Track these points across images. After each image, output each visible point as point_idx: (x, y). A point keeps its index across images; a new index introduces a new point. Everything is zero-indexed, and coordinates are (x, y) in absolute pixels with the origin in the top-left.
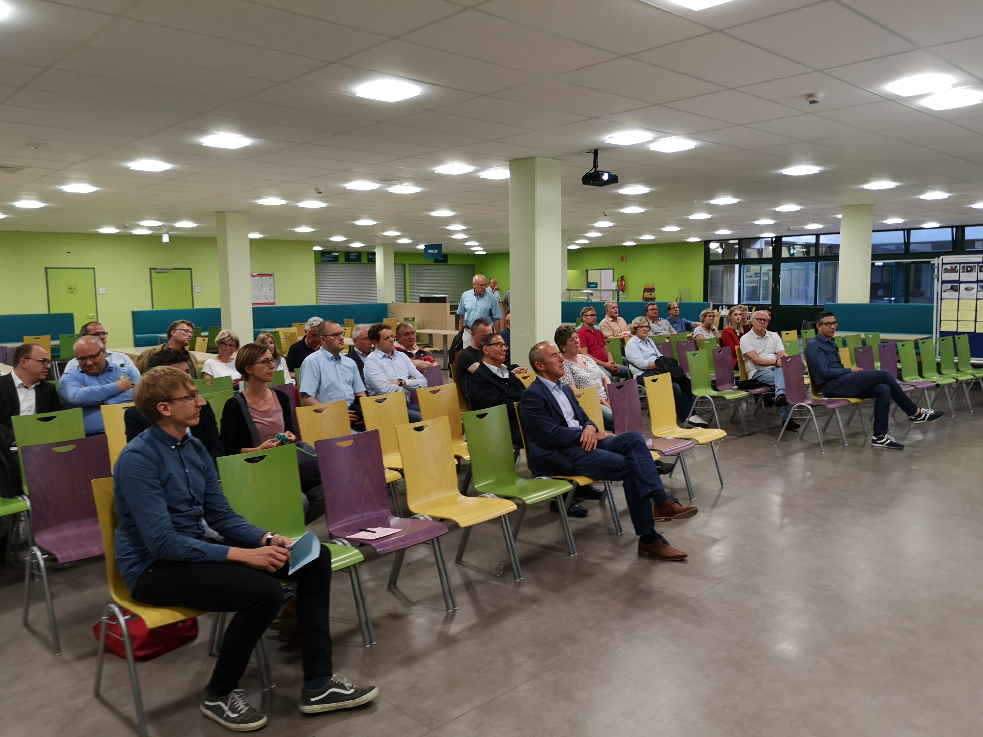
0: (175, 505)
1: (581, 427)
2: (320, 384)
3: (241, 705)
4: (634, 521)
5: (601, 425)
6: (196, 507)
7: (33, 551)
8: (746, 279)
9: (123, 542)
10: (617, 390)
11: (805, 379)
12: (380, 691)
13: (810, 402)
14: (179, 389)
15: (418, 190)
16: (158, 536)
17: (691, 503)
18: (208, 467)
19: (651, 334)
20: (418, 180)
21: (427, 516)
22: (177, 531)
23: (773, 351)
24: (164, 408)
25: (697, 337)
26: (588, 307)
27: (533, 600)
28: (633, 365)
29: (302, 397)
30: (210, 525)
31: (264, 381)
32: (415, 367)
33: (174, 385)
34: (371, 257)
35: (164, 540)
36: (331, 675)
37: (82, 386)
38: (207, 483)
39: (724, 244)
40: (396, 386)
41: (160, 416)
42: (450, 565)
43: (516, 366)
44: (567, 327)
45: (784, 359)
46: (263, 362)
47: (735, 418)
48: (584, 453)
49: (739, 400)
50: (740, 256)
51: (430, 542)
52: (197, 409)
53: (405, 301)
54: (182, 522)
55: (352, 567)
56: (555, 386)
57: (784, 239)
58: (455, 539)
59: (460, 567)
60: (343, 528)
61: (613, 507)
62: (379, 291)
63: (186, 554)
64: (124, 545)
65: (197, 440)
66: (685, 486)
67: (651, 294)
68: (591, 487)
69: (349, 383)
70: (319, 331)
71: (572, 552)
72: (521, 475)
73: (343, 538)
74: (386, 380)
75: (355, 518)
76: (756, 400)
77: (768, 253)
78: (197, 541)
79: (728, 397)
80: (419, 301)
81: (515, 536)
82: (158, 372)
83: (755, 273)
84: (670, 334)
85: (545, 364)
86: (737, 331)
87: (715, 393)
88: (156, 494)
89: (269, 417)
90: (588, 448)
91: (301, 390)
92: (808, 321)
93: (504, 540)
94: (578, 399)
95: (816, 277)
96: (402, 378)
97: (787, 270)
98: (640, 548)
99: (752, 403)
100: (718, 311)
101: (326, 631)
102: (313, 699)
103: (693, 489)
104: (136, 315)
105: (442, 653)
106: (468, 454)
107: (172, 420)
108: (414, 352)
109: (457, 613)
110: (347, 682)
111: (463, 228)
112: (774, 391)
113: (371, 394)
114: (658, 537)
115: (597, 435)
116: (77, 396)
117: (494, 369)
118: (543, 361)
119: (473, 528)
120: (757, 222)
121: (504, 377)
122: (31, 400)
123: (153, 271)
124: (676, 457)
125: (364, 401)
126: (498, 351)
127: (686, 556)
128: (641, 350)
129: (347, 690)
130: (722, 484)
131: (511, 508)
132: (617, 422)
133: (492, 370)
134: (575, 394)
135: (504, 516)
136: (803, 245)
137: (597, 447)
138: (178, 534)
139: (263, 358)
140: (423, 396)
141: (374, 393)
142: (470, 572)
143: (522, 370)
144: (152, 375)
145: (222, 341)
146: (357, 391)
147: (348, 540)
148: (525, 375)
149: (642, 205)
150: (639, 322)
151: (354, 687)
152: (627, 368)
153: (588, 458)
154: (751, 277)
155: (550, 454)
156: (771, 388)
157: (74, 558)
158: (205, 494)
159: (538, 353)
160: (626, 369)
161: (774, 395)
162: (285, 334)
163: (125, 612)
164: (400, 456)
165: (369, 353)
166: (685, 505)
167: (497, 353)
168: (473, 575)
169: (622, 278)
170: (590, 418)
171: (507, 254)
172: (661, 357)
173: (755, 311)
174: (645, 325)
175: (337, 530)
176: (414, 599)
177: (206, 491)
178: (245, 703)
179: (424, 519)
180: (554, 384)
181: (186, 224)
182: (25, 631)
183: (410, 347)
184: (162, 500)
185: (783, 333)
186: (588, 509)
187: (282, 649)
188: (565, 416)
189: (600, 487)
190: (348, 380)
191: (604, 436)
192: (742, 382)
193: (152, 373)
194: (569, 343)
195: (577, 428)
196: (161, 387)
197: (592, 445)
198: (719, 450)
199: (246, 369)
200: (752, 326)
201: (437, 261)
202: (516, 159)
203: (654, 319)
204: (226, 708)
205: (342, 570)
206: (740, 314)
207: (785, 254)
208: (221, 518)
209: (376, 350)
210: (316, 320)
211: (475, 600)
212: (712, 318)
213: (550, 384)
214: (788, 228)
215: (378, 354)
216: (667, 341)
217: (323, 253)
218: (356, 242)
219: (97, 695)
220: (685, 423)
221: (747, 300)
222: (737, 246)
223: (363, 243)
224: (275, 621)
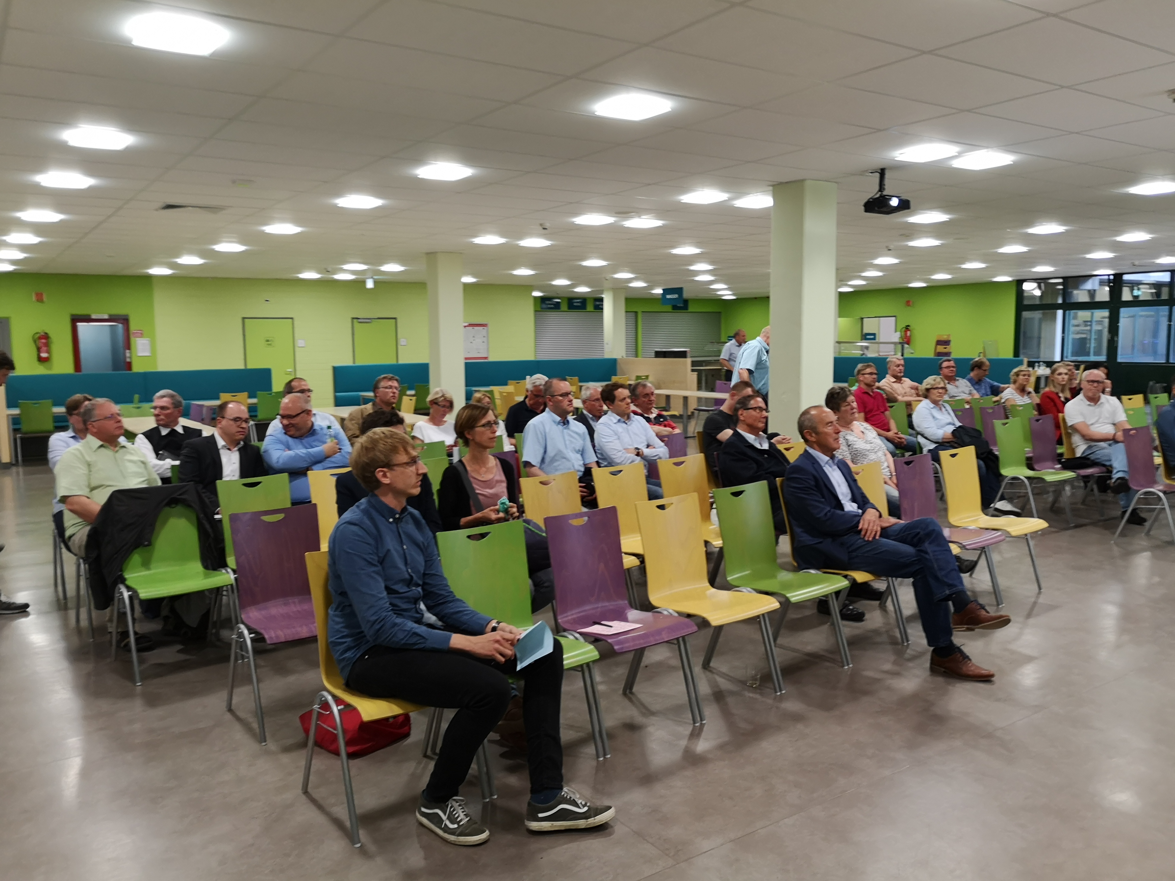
0: (393, 585)
1: (860, 511)
2: (545, 452)
3: (461, 815)
4: (926, 630)
5: (884, 509)
6: (414, 588)
7: (239, 629)
8: (1072, 329)
9: (338, 623)
10: (905, 466)
11: (1155, 458)
12: (616, 812)
13: (1161, 488)
14: (398, 453)
15: (659, 223)
16: (376, 618)
17: (998, 610)
18: (428, 543)
19: (946, 398)
20: (659, 212)
21: (671, 611)
22: (395, 614)
23: (1111, 421)
24: (383, 474)
25: (1007, 402)
26: (866, 364)
27: (797, 718)
28: (923, 435)
29: (525, 466)
30: (429, 609)
31: (485, 448)
32: (654, 434)
33: (394, 450)
34: (598, 303)
35: (382, 623)
36: (561, 789)
37: (287, 449)
38: (426, 561)
39: (1042, 285)
40: (632, 456)
41: (378, 484)
42: (697, 669)
43: (776, 435)
44: (842, 389)
45: (1126, 431)
46: (483, 426)
47: (1056, 505)
48: (865, 543)
49: (1064, 482)
50: (1064, 300)
51: (675, 642)
52: (419, 476)
53: (636, 356)
54: (400, 604)
55: (585, 666)
56: (828, 460)
57: (1126, 277)
58: (703, 639)
59: (708, 673)
60: (574, 619)
61: (898, 610)
62: (607, 344)
63: (406, 639)
64: (337, 627)
65: (416, 512)
66: (991, 589)
67: (945, 348)
68: (869, 585)
69: (578, 452)
70: (546, 390)
71: (845, 663)
72: (784, 567)
73: (575, 631)
74: (621, 448)
75: (588, 608)
76: (1086, 483)
77: (1104, 294)
78: (416, 625)
79: (1049, 478)
80: (653, 355)
81: (775, 640)
82: (377, 434)
83: (1085, 322)
84: (970, 397)
85: (817, 433)
86: (1061, 395)
87: (1031, 473)
88: (374, 572)
89: (491, 488)
90: (869, 538)
91: (525, 458)
92: (1157, 383)
93: (763, 645)
94: (857, 477)
95: (1169, 326)
96: (639, 447)
97: (1129, 317)
98: (933, 662)
99: (1079, 487)
100: (1033, 369)
101: (556, 739)
102: (541, 815)
103: (1002, 593)
104: (337, 371)
105: (688, 773)
106: (720, 539)
107: (391, 488)
108: (653, 416)
109: (705, 729)
110: (579, 799)
111: (710, 267)
112: (1111, 472)
113: (602, 465)
114: (956, 650)
115: (880, 521)
116: (281, 461)
117: (750, 438)
118: (814, 430)
119: (724, 628)
120: (1089, 256)
121: (762, 448)
122: (234, 463)
123: (355, 320)
124: (979, 552)
125: (596, 472)
126: (756, 417)
127: (992, 676)
128: (934, 417)
129: (580, 808)
130: (1040, 588)
131: (772, 605)
132: (905, 505)
133: (748, 439)
134: (853, 470)
135: (763, 615)
136: (1153, 284)
137: (881, 536)
138: (397, 617)
139: (484, 421)
140: (665, 468)
141: (606, 463)
142: (720, 680)
143: (784, 439)
144: (371, 437)
145: (435, 401)
146: (587, 462)
147: (581, 634)
148: (787, 446)
149: (937, 237)
150: (933, 382)
151: (588, 804)
152: (915, 439)
153: (868, 549)
154: (1078, 326)
155: (820, 542)
156: (1108, 469)
157: (283, 640)
158: (425, 574)
159: (809, 420)
160: (913, 441)
161: (1110, 478)
162: (501, 393)
163: (338, 701)
164: (640, 538)
165: (600, 417)
166: (992, 612)
167: (755, 420)
168: (724, 684)
169: (907, 328)
170: (872, 501)
171: (768, 297)
172: (960, 427)
173: (1085, 370)
174: (940, 386)
175: (567, 622)
176: (654, 707)
177: (425, 570)
178: (464, 813)
179: (668, 614)
180: (827, 458)
181: (392, 268)
182: (228, 716)
183: (648, 410)
184: (380, 579)
185: (1125, 398)
186: (865, 612)
187: (503, 755)
188: (841, 497)
189: (881, 585)
190: (577, 448)
191: (889, 522)
192: (1068, 459)
193: (371, 435)
194: (843, 409)
195: (855, 512)
196: (380, 451)
197: (874, 533)
198: (1035, 545)
199: (466, 433)
200: (1081, 389)
201: (675, 308)
202: (781, 184)
203: (950, 379)
204: (444, 817)
205: (574, 669)
206: (1066, 374)
207: (1126, 295)
208: (440, 602)
209: (610, 413)
210: (540, 379)
211: (726, 714)
212: (1026, 377)
213: (823, 458)
214: (1132, 263)
215: (612, 418)
216: (967, 406)
217: (543, 300)
218: (581, 287)
219: (306, 792)
220: (990, 509)
221: (1072, 356)
222: (1061, 287)
223: (589, 287)
224: (500, 723)
